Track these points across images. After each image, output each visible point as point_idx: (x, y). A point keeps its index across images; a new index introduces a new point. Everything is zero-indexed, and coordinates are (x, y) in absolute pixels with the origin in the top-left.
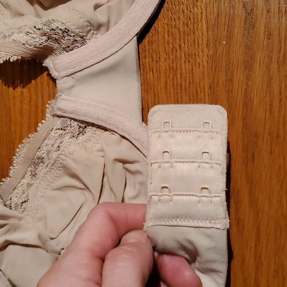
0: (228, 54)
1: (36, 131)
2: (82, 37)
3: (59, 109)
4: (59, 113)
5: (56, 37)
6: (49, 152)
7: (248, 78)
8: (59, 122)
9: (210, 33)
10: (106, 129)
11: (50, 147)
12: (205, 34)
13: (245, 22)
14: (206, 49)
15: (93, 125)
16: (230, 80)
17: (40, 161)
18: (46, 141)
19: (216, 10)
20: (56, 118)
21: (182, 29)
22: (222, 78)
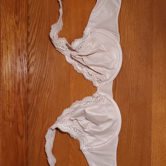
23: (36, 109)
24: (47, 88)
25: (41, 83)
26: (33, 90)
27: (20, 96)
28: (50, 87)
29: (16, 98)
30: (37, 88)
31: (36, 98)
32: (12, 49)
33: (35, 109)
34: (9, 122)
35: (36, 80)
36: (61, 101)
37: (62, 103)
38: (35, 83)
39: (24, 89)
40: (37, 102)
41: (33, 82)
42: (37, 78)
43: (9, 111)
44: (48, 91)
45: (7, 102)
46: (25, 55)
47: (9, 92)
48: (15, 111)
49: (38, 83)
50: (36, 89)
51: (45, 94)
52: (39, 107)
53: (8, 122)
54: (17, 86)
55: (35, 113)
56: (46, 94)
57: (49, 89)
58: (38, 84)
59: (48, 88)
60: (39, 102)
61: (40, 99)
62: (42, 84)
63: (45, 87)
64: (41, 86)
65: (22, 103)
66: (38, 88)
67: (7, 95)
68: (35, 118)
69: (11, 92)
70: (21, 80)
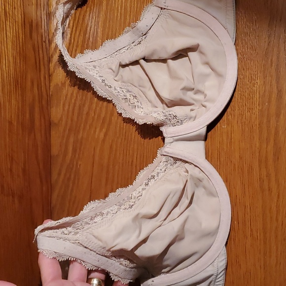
0: (268, 109)
1: (152, 163)
2: (181, 121)
3: (165, 152)
4: (165, 154)
5: (170, 118)
6: (158, 173)
7: (277, 121)
8: (164, 159)
9: (260, 99)
10: (186, 162)
11: (159, 171)
12: (258, 99)
13: (277, 96)
14: (258, 107)
15: (181, 160)
16: (269, 121)
17: (152, 177)
18: (157, 168)
19: (264, 89)
20: (163, 156)
21: (247, 97)
22: (265, 121)
23: (73, 166)
24: (99, 116)
25: (84, 105)
26: (64, 122)
27: (35, 136)
28: (106, 113)
29: (27, 139)
30: (75, 118)
31: (72, 140)
32: (17, 20)
33: (71, 166)
34: (13, 197)
35: (71, 99)
36: (136, 145)
37: (138, 149)
38: (69, 105)
39: (43, 120)
40: (74, 150)
41: (64, 105)
42: (75, 95)
43: (11, 170)
44: (103, 122)
45: (8, 149)
46: (44, 39)
47: (10, 123)
48: (24, 170)
49: (77, 105)
50: (72, 120)
51: (95, 132)
52: (79, 163)
53: (11, 197)
54: (28, 112)
55: (70, 175)
56: (98, 130)
57: (104, 119)
58: (77, 108)
59: (103, 115)
60: (80, 149)
61: (81, 143)
62: (86, 108)
63: (95, 115)
64: (85, 113)
65: (40, 152)
66: (78, 118)
67: (8, 131)
68: (70, 188)
69: (15, 124)
70: (37, 98)
